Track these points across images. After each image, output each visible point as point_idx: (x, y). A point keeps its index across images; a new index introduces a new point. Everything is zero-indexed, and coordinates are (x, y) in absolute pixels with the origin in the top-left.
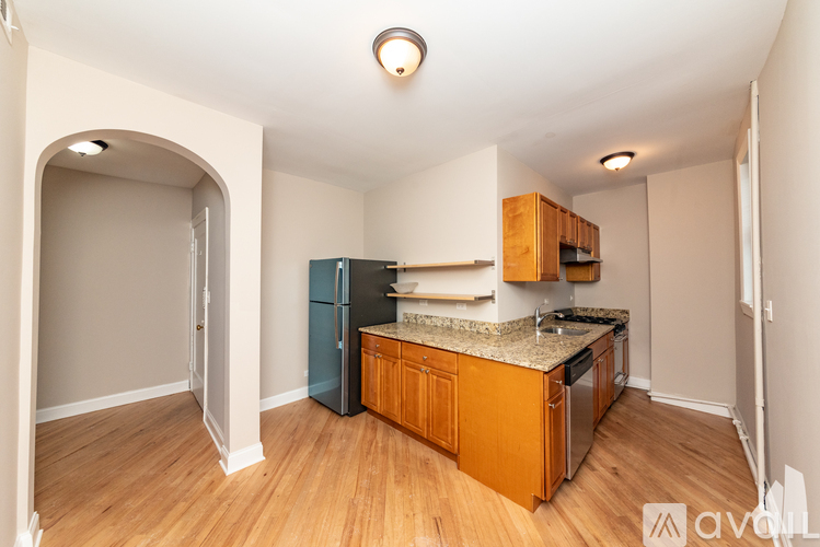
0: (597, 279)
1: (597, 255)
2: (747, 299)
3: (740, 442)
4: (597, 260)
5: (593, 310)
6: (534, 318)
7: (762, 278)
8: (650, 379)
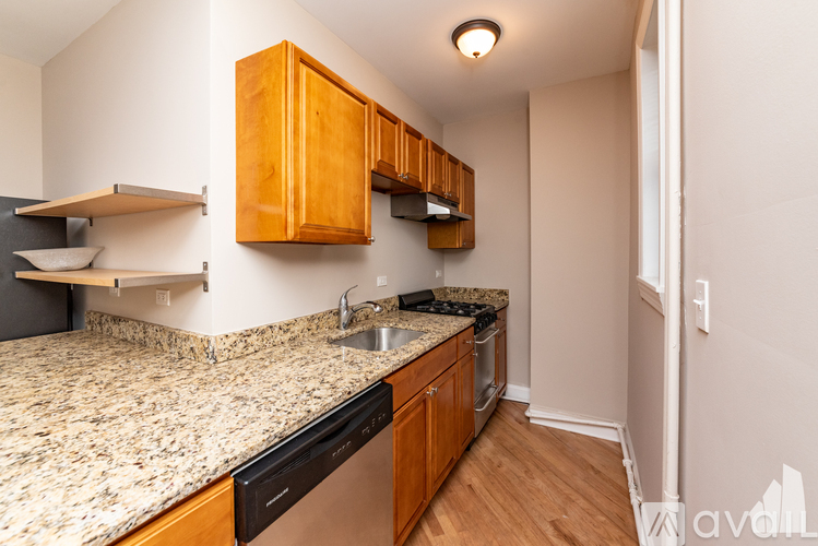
0: (470, 244)
1: (471, 208)
2: (647, 274)
3: (625, 468)
4: (468, 217)
5: (465, 290)
6: (338, 313)
7: (682, 215)
8: (529, 386)
